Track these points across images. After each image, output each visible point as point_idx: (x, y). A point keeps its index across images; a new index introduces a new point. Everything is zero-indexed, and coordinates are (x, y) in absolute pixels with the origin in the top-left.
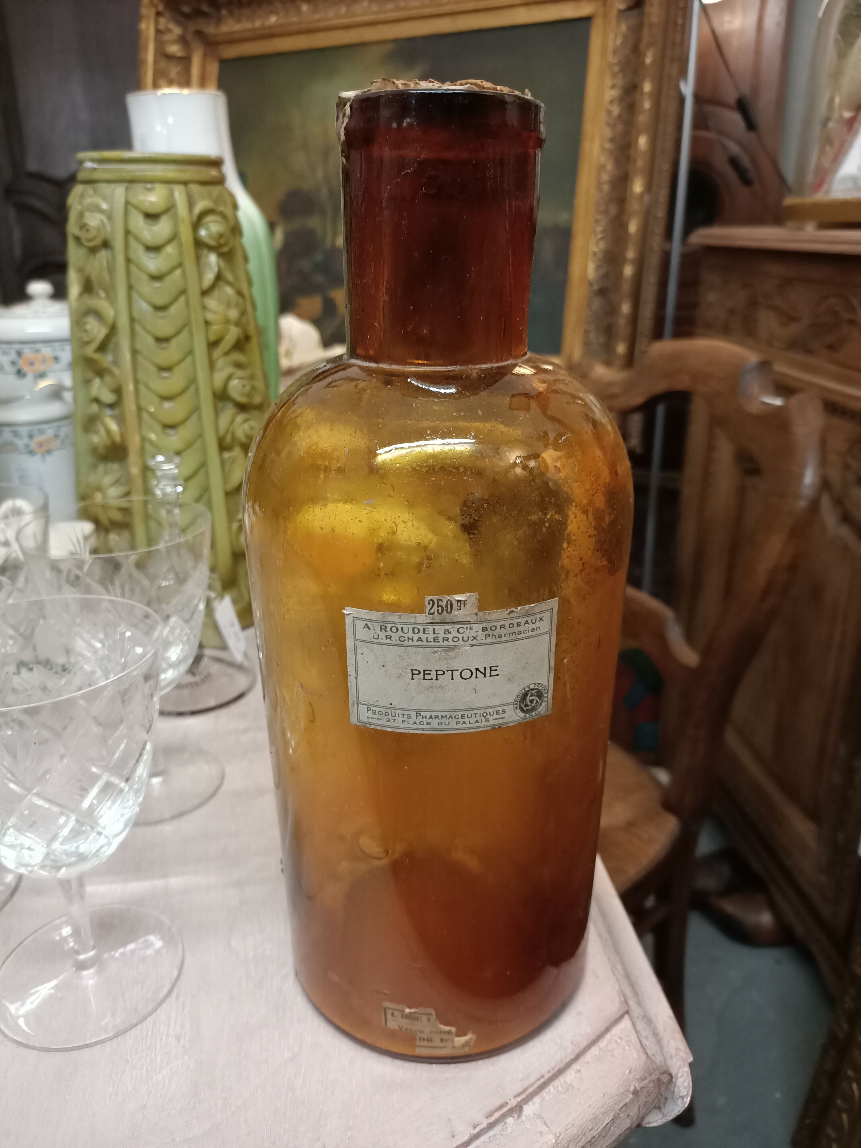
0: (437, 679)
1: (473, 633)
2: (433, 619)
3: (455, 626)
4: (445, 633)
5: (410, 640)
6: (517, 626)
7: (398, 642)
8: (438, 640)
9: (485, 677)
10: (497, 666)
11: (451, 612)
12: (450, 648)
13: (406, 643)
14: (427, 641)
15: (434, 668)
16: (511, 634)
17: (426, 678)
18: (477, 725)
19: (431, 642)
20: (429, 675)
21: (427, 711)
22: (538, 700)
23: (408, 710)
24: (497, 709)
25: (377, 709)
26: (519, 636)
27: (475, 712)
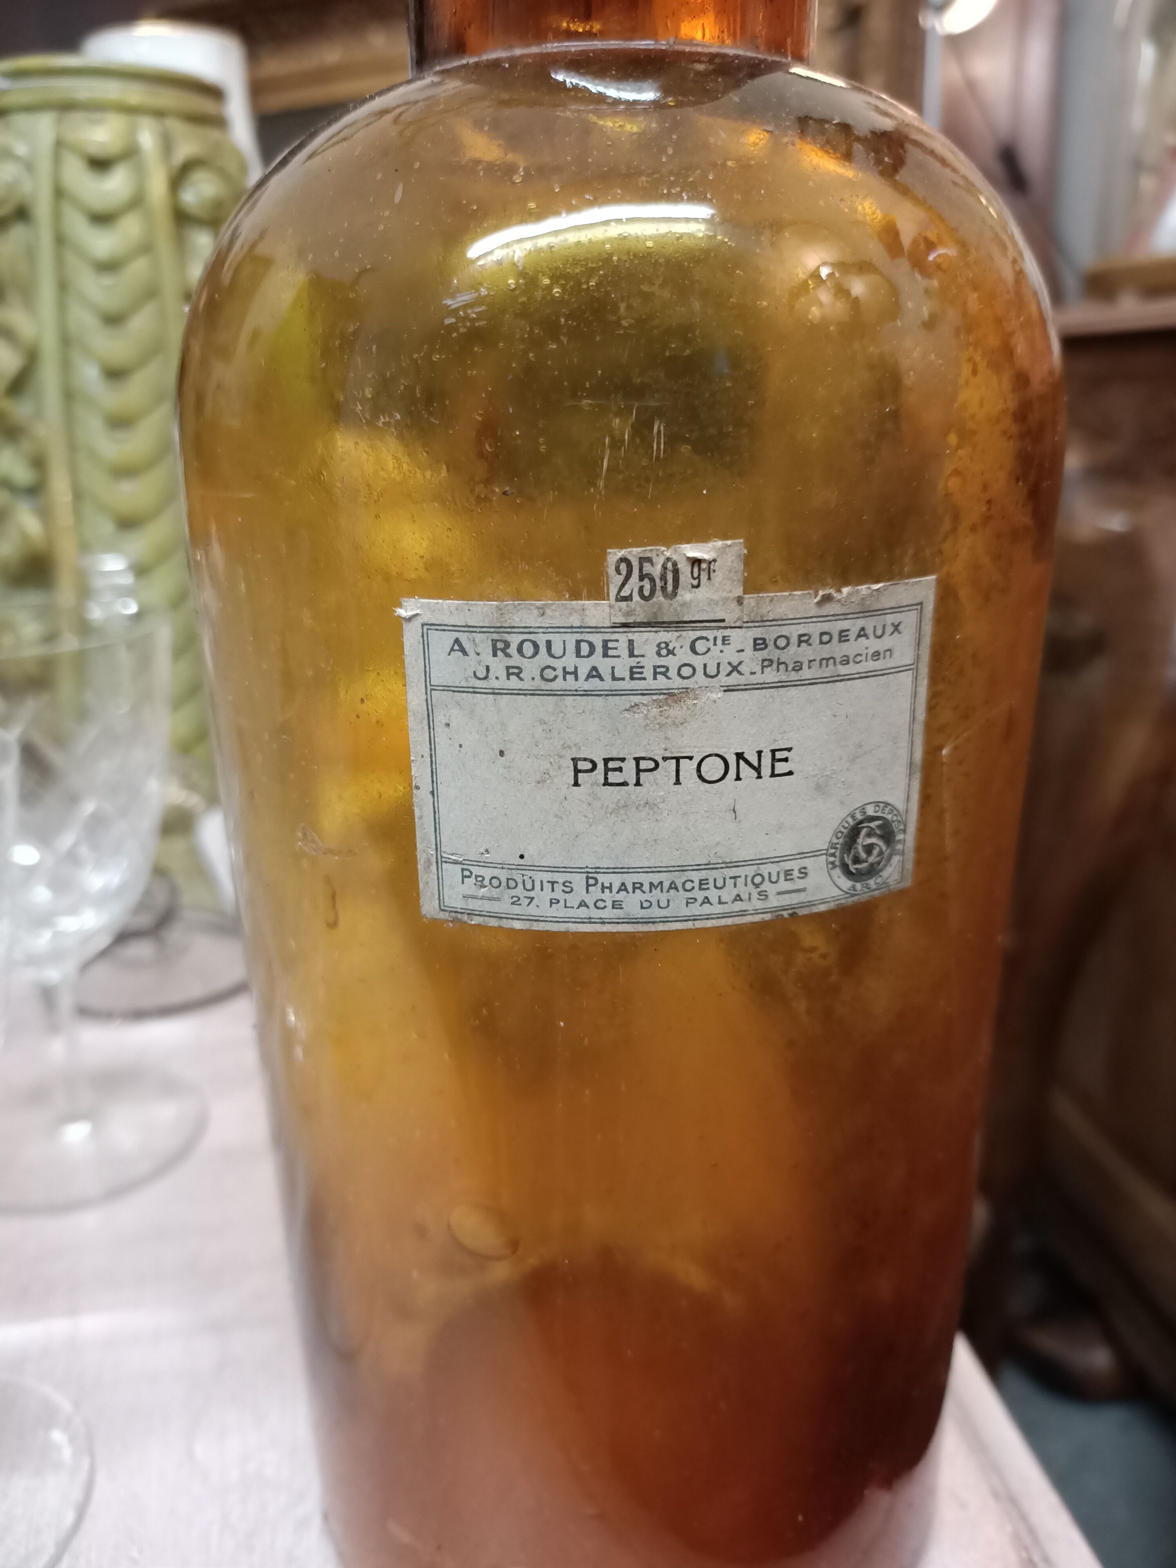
0: (638, 784)
1: (730, 655)
2: (627, 614)
3: (684, 634)
4: (659, 654)
5: (568, 676)
6: (840, 641)
7: (539, 683)
8: (641, 673)
9: (759, 777)
10: (789, 750)
11: (675, 594)
12: (671, 696)
13: (558, 684)
14: (614, 678)
15: (630, 753)
16: (824, 662)
17: (610, 781)
18: (738, 906)
19: (623, 679)
20: (618, 773)
21: (615, 871)
22: (884, 848)
23: (565, 870)
24: (787, 866)
25: (487, 873)
26: (843, 670)
27: (733, 872)
